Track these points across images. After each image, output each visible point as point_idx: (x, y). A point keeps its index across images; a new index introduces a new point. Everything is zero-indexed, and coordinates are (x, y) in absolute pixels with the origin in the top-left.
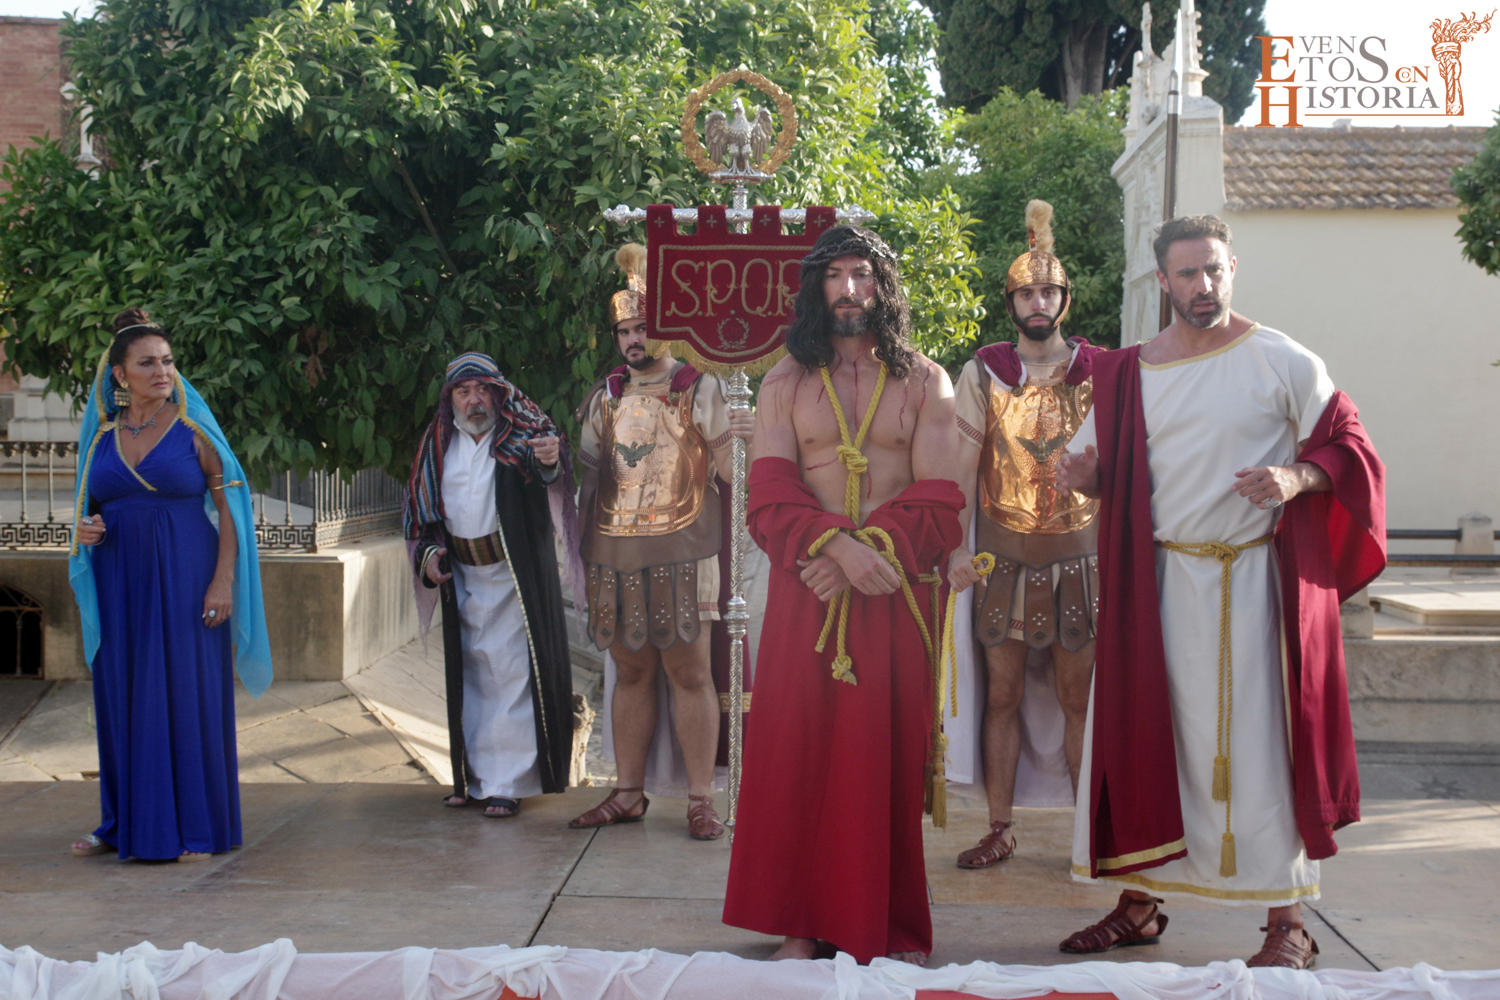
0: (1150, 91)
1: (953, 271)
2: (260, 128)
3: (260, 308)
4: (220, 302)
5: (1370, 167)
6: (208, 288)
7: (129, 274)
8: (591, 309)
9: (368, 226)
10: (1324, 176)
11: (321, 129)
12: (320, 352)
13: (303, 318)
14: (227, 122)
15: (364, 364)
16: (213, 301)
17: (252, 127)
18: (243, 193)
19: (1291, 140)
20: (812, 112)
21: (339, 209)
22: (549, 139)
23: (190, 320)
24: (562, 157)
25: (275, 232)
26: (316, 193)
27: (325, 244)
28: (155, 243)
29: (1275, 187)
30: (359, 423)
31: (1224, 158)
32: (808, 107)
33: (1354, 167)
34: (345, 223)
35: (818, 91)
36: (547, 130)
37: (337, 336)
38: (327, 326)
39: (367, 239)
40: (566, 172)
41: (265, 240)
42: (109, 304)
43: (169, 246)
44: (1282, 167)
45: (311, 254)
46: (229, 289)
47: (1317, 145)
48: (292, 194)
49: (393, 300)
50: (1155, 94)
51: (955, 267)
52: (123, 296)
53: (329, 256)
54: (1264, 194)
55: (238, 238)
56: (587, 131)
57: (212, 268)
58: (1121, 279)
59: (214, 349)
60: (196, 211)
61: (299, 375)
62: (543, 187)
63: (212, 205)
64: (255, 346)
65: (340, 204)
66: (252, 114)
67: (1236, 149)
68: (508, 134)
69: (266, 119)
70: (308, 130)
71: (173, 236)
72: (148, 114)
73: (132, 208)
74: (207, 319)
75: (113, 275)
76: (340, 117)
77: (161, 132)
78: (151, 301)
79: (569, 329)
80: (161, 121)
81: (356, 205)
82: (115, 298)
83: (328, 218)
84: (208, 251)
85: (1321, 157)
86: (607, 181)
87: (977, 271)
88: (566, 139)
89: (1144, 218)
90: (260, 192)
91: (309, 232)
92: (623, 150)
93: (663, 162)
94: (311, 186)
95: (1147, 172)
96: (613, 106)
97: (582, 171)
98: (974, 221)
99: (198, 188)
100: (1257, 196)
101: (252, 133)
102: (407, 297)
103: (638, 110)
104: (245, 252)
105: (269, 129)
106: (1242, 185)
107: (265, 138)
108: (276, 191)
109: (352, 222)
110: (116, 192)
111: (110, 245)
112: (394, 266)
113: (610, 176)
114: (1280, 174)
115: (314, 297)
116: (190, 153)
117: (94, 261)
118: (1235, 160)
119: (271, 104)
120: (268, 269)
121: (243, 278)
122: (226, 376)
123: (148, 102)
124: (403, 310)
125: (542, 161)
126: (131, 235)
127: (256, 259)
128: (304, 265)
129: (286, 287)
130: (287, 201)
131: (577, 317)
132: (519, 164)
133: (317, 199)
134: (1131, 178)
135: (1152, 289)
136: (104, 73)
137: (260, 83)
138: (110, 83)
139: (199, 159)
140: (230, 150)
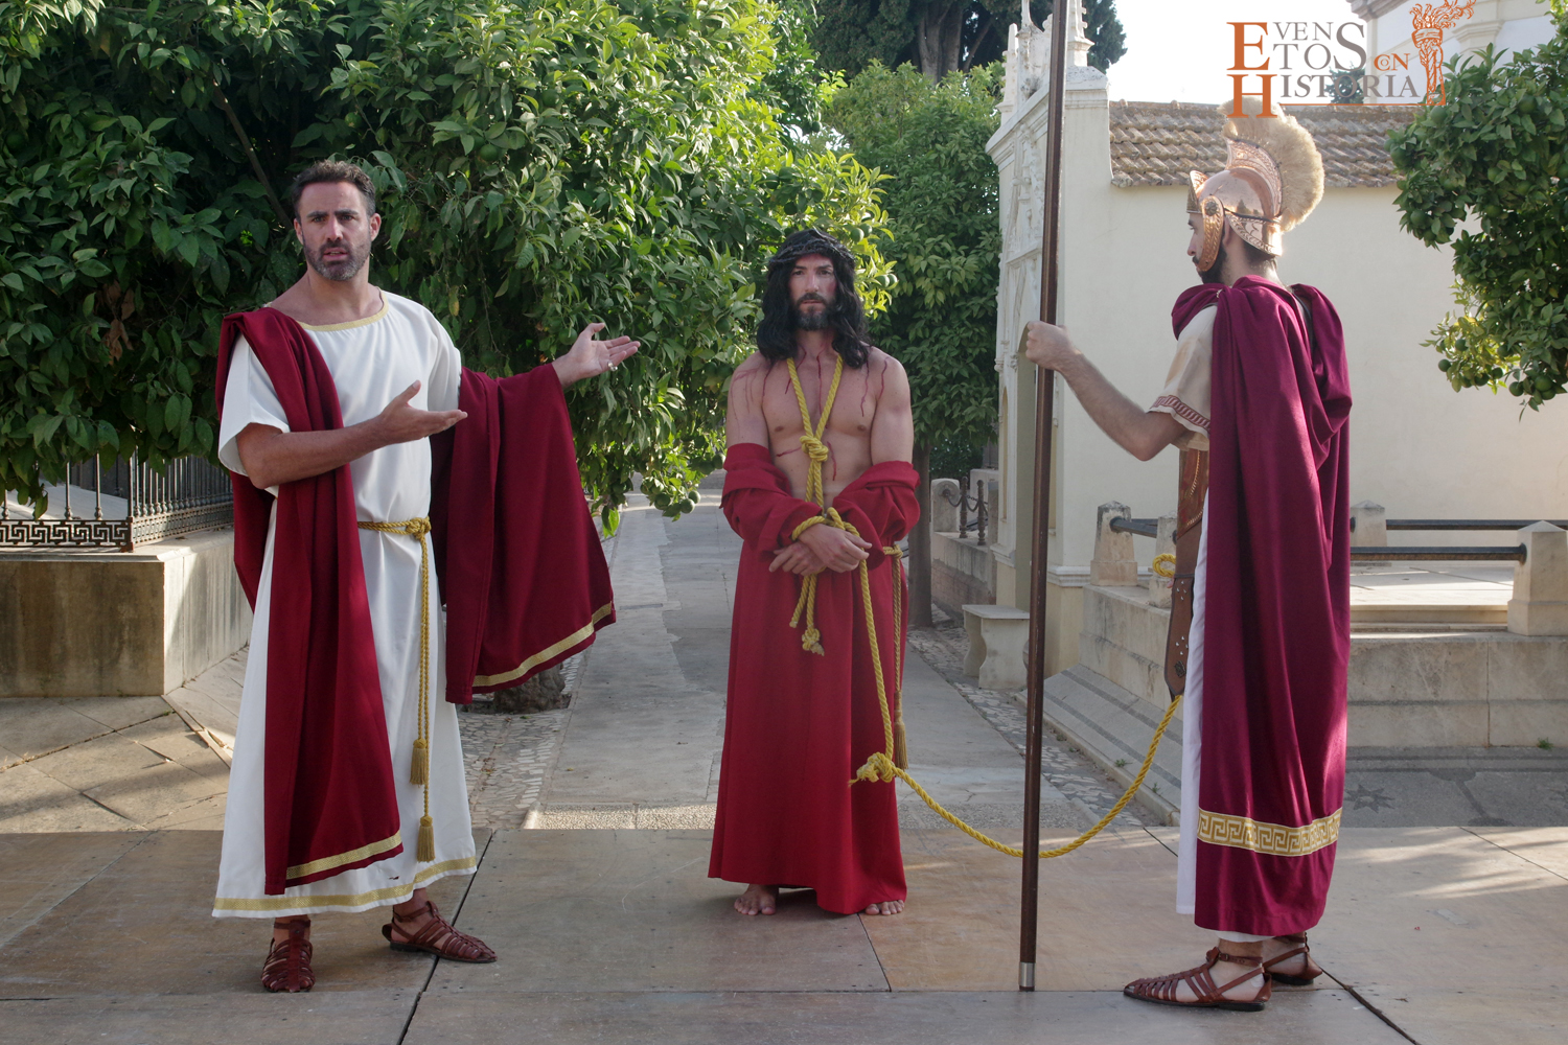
1: (862, 234)
2: (43, 41)
3: (47, 261)
8: (452, 269)
9: (182, 165)
10: (1210, 153)
11: (119, 47)
12: (124, 317)
13: (101, 274)
15: (179, 332)
17: (33, 39)
18: (25, 123)
19: (1173, 116)
20: (704, 50)
21: (146, 143)
22: (401, 65)
24: (417, 88)
25: (65, 170)
26: (117, 126)
27: (127, 185)
29: (1161, 163)
30: (173, 401)
31: (1110, 133)
32: (698, 43)
34: (152, 159)
35: (710, 25)
36: (399, 55)
37: (145, 299)
38: (133, 286)
39: (181, 182)
40: (421, 105)
41: (52, 180)
44: (1167, 143)
45: (110, 197)
46: (8, 238)
47: (1199, 122)
48: (86, 126)
49: (215, 255)
50: (1035, 66)
51: (865, 229)
53: (132, 199)
54: (1151, 171)
55: (18, 177)
56: (447, 56)
58: (997, 260)
61: (97, 343)
62: (393, 124)
64: (40, 307)
65: (146, 137)
66: (31, 22)
67: (1119, 124)
68: (352, 57)
69: (51, 30)
70: (104, 47)
76: (144, 32)
81: (167, 139)
83: (130, 155)
86: (471, 116)
87: (889, 233)
88: (422, 65)
89: (1024, 195)
90: (47, 121)
91: (107, 170)
92: (490, 80)
93: (538, 94)
94: (111, 116)
95: (1027, 146)
96: (479, 27)
97: (442, 104)
98: (884, 177)
100: (1144, 173)
101: (32, 46)
102: (232, 253)
103: (507, 32)
104: (28, 194)
105: (54, 42)
106: (1127, 161)
107: (51, 55)
108: (66, 120)
109: (160, 159)
112: (214, 214)
113: (475, 110)
114: (1165, 150)
115: (117, 250)
118: (1119, 136)
119: (56, 10)
120: (57, 215)
121: (26, 225)
122: (4, 343)
124: (226, 267)
125: (392, 92)
127: (42, 202)
128: (103, 210)
129: (79, 236)
130: (81, 134)
131: (435, 278)
132: (365, 95)
133: (118, 131)
134: (1008, 154)
135: (1033, 269)
140: (6, 69)
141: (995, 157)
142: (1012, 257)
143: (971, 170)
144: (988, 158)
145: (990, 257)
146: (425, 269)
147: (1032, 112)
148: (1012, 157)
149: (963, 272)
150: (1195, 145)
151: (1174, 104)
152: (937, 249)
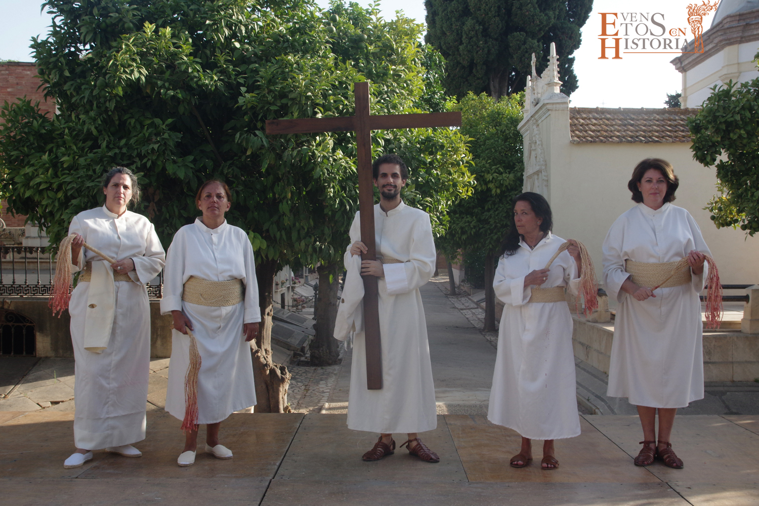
0: (535, 92)
1: (461, 163)
2: (124, 89)
5: (632, 125)
6: (99, 169)
7: (62, 163)
8: (289, 179)
9: (178, 138)
10: (613, 129)
11: (154, 90)
12: (156, 200)
13: (145, 183)
14: (106, 87)
15: (177, 207)
17: (119, 88)
18: (117, 123)
19: (597, 114)
20: (394, 87)
21: (163, 129)
22: (267, 95)
23: (88, 184)
24: (273, 104)
25: (132, 141)
26: (153, 122)
27: (156, 147)
28: (74, 148)
29: (592, 133)
31: (570, 121)
32: (392, 84)
33: (625, 125)
34: (166, 136)
35: (397, 75)
36: (266, 91)
37: (164, 193)
38: (158, 188)
39: (178, 145)
40: (276, 111)
41: (126, 144)
42: (53, 178)
43: (83, 149)
44: (594, 125)
45: (149, 151)
47: (609, 116)
48: (141, 123)
49: (191, 175)
50: (538, 93)
51: (462, 161)
52: (59, 174)
53: (158, 152)
54: (587, 136)
55: (114, 145)
56: (286, 91)
57: (100, 159)
58: (522, 175)
60: (95, 132)
62: (265, 120)
63: (101, 128)
65: (164, 127)
66: (119, 81)
67: (574, 117)
69: (127, 85)
70: (148, 91)
71: (84, 145)
72: (72, 85)
73: (64, 131)
74: (97, 184)
75: (55, 164)
76: (164, 84)
77: (78, 94)
78: (72, 176)
79: (277, 189)
80: (78, 88)
81: (173, 128)
82: (56, 175)
83: (158, 134)
84: (99, 150)
85: (610, 121)
86: (296, 115)
87: (473, 163)
88: (275, 95)
89: (533, 147)
90: (125, 122)
91: (148, 140)
92: (303, 100)
93: (323, 106)
94: (150, 119)
95: (535, 127)
96: (298, 78)
97: (284, 111)
98: (470, 139)
99: (95, 120)
100: (585, 137)
101: (120, 91)
102: (198, 174)
103: (311, 80)
104: (117, 151)
105: (129, 90)
106: (577, 132)
107: (127, 95)
108: (133, 121)
109: (169, 136)
111: (54, 150)
112: (191, 158)
113: (297, 113)
114: (594, 128)
115: (153, 173)
116: (90, 102)
117: (45, 157)
118: (574, 122)
119: (129, 77)
120: (129, 159)
123: (71, 79)
124: (196, 180)
125: (264, 107)
126: (64, 144)
127: (123, 154)
128: (147, 157)
129: (137, 168)
130: (138, 127)
131: (281, 183)
132: (253, 108)
133: (153, 125)
134: (527, 131)
135: (538, 179)
136: (51, 66)
137: (122, 65)
138: (54, 71)
139: (95, 105)
140: (110, 101)
141: (521, 132)
142: (528, 174)
143: (511, 137)
144: (518, 132)
145: (519, 174)
146: (277, 180)
147: (537, 112)
148: (528, 132)
149: (508, 180)
150: (607, 125)
151: (597, 108)
152: (497, 171)
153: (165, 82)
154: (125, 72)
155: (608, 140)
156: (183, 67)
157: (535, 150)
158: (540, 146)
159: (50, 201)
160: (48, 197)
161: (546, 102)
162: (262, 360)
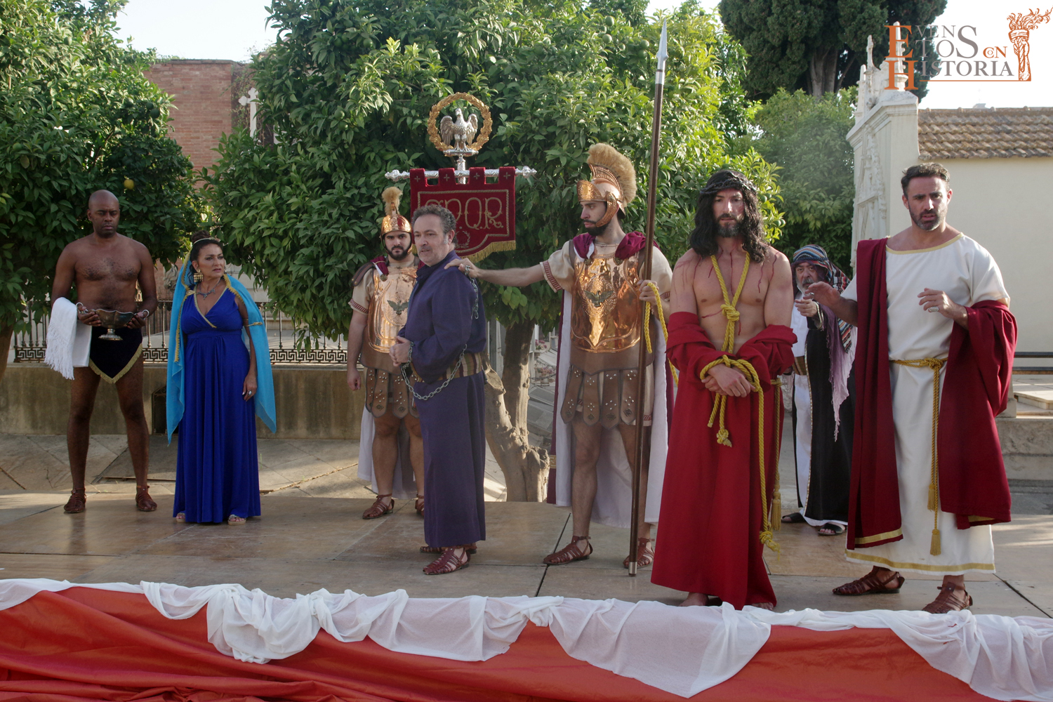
0: (872, 89)
1: (766, 198)
2: (365, 118)
3: (364, 224)
4: (342, 220)
5: (1008, 132)
6: (335, 213)
7: (289, 206)
8: (555, 222)
10: (980, 138)
11: (398, 119)
14: (345, 117)
16: (338, 220)
17: (361, 118)
18: (354, 157)
19: (959, 117)
20: (682, 104)
21: (410, 165)
22: (530, 122)
23: (325, 231)
24: (538, 133)
25: (373, 180)
26: (396, 157)
28: (304, 187)
29: (949, 145)
31: (918, 128)
32: (680, 101)
33: (998, 133)
35: (686, 92)
36: (530, 117)
40: (539, 142)
41: (366, 184)
42: (277, 222)
43: (310, 189)
44: (954, 133)
46: (348, 214)
47: (975, 120)
48: (382, 158)
50: (875, 91)
51: (767, 195)
52: (286, 218)
54: (943, 150)
55: (351, 183)
56: (554, 118)
57: (337, 201)
58: (852, 203)
59: (338, 248)
60: (326, 168)
62: (527, 151)
63: (336, 164)
64: (361, 246)
65: (410, 162)
66: (361, 111)
67: (925, 123)
68: (507, 120)
69: (368, 113)
70: (391, 120)
71: (314, 182)
72: (299, 113)
73: (290, 166)
74: (335, 231)
75: (281, 205)
76: (410, 112)
77: (306, 123)
78: (301, 221)
79: (542, 234)
80: (307, 116)
82: (281, 218)
84: (334, 191)
85: (978, 127)
86: (565, 147)
87: (781, 198)
88: (541, 122)
89: (867, 165)
90: (364, 156)
92: (575, 129)
93: (598, 135)
94: (393, 152)
95: (870, 137)
96: (569, 102)
97: (549, 142)
98: (778, 168)
99: (329, 155)
100: (939, 151)
101: (360, 122)
103: (583, 104)
104: (356, 191)
105: (369, 119)
106: (929, 144)
107: (366, 125)
108: (372, 155)
110: (281, 158)
111: (277, 189)
113: (567, 144)
114: (953, 137)
116: (324, 135)
117: (269, 198)
118: (924, 130)
119: (372, 105)
120: (369, 201)
121: (354, 206)
122: (345, 263)
123: (298, 105)
125: (526, 136)
126: (289, 183)
127: (362, 195)
129: (379, 211)
130: (379, 161)
131: (546, 228)
132: (513, 138)
134: (859, 141)
135: (873, 208)
136: (274, 90)
137: (365, 93)
138: (278, 96)
139: (329, 138)
140: (347, 132)
141: (852, 143)
142: (860, 201)
143: (837, 150)
144: (848, 143)
145: (848, 201)
146: (541, 223)
147: (873, 118)
148: (861, 143)
149: (832, 210)
150: (972, 133)
151: (960, 109)
152: (817, 197)
153: (411, 108)
154: (367, 99)
155: (973, 155)
156: (433, 91)
157: (870, 168)
158: (877, 164)
159: (274, 250)
160: (272, 245)
161: (885, 104)
162: (518, 441)
